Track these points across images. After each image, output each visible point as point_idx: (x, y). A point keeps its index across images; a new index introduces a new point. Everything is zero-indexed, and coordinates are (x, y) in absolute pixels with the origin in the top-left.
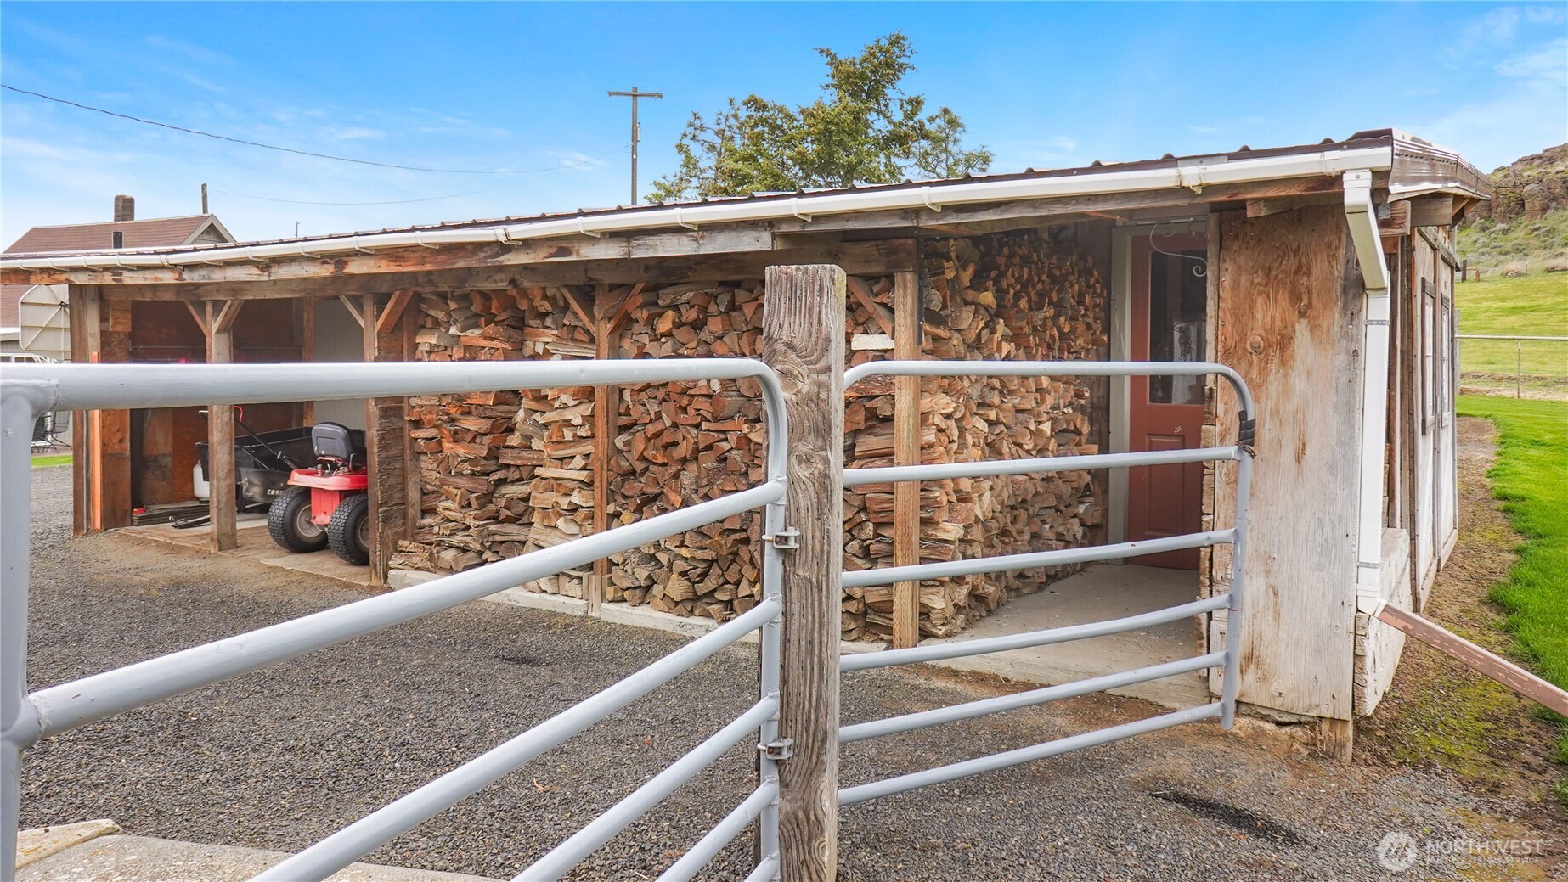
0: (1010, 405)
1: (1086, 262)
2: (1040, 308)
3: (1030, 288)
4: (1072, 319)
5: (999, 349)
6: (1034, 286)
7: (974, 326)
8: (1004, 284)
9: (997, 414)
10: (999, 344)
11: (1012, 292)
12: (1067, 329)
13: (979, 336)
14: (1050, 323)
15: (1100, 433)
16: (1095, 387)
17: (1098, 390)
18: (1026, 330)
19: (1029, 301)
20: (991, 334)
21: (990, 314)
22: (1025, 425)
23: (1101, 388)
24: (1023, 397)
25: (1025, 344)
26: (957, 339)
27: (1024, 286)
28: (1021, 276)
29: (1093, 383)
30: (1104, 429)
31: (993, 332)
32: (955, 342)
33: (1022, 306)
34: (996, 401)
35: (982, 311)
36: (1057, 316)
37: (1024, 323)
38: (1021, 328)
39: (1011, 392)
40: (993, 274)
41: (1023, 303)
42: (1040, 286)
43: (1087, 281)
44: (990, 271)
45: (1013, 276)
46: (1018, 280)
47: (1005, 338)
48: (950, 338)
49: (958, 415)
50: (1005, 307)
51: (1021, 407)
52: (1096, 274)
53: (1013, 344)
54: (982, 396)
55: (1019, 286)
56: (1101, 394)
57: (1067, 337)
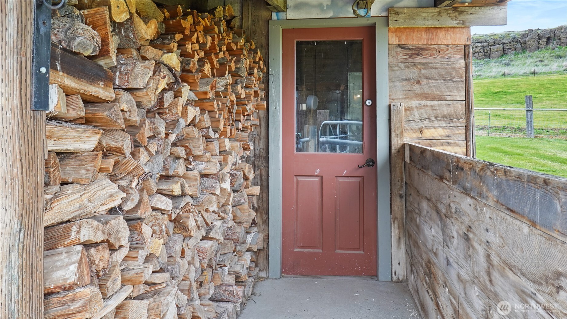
0: (195, 172)
1: (251, 45)
2: (222, 75)
3: (213, 56)
4: (246, 87)
5: (184, 114)
6: (217, 54)
7: (153, 84)
8: (189, 48)
9: (182, 186)
10: (185, 109)
11: (196, 57)
12: (243, 96)
13: (161, 100)
14: (230, 90)
15: (261, 177)
16: (257, 141)
17: (259, 143)
18: (211, 95)
19: (213, 67)
20: (175, 97)
21: (175, 76)
22: (211, 191)
23: (261, 142)
24: (208, 161)
25: (210, 109)
26: (128, 102)
27: (208, 54)
28: (205, 44)
29: (255, 138)
30: (264, 173)
31: (177, 95)
32: (125, 106)
33: (206, 72)
34: (181, 170)
35: (165, 71)
36: (235, 83)
37: (208, 88)
38: (206, 93)
39: (196, 158)
40: (178, 36)
41: (207, 68)
42: (221, 55)
43: (254, 57)
44: (174, 34)
45: (198, 41)
46: (202, 46)
47: (189, 102)
48: (116, 101)
49: (129, 206)
50: (190, 71)
51: (207, 172)
52: (259, 53)
53: (198, 109)
54: (165, 169)
55: (203, 53)
56: (261, 146)
57: (243, 102)
